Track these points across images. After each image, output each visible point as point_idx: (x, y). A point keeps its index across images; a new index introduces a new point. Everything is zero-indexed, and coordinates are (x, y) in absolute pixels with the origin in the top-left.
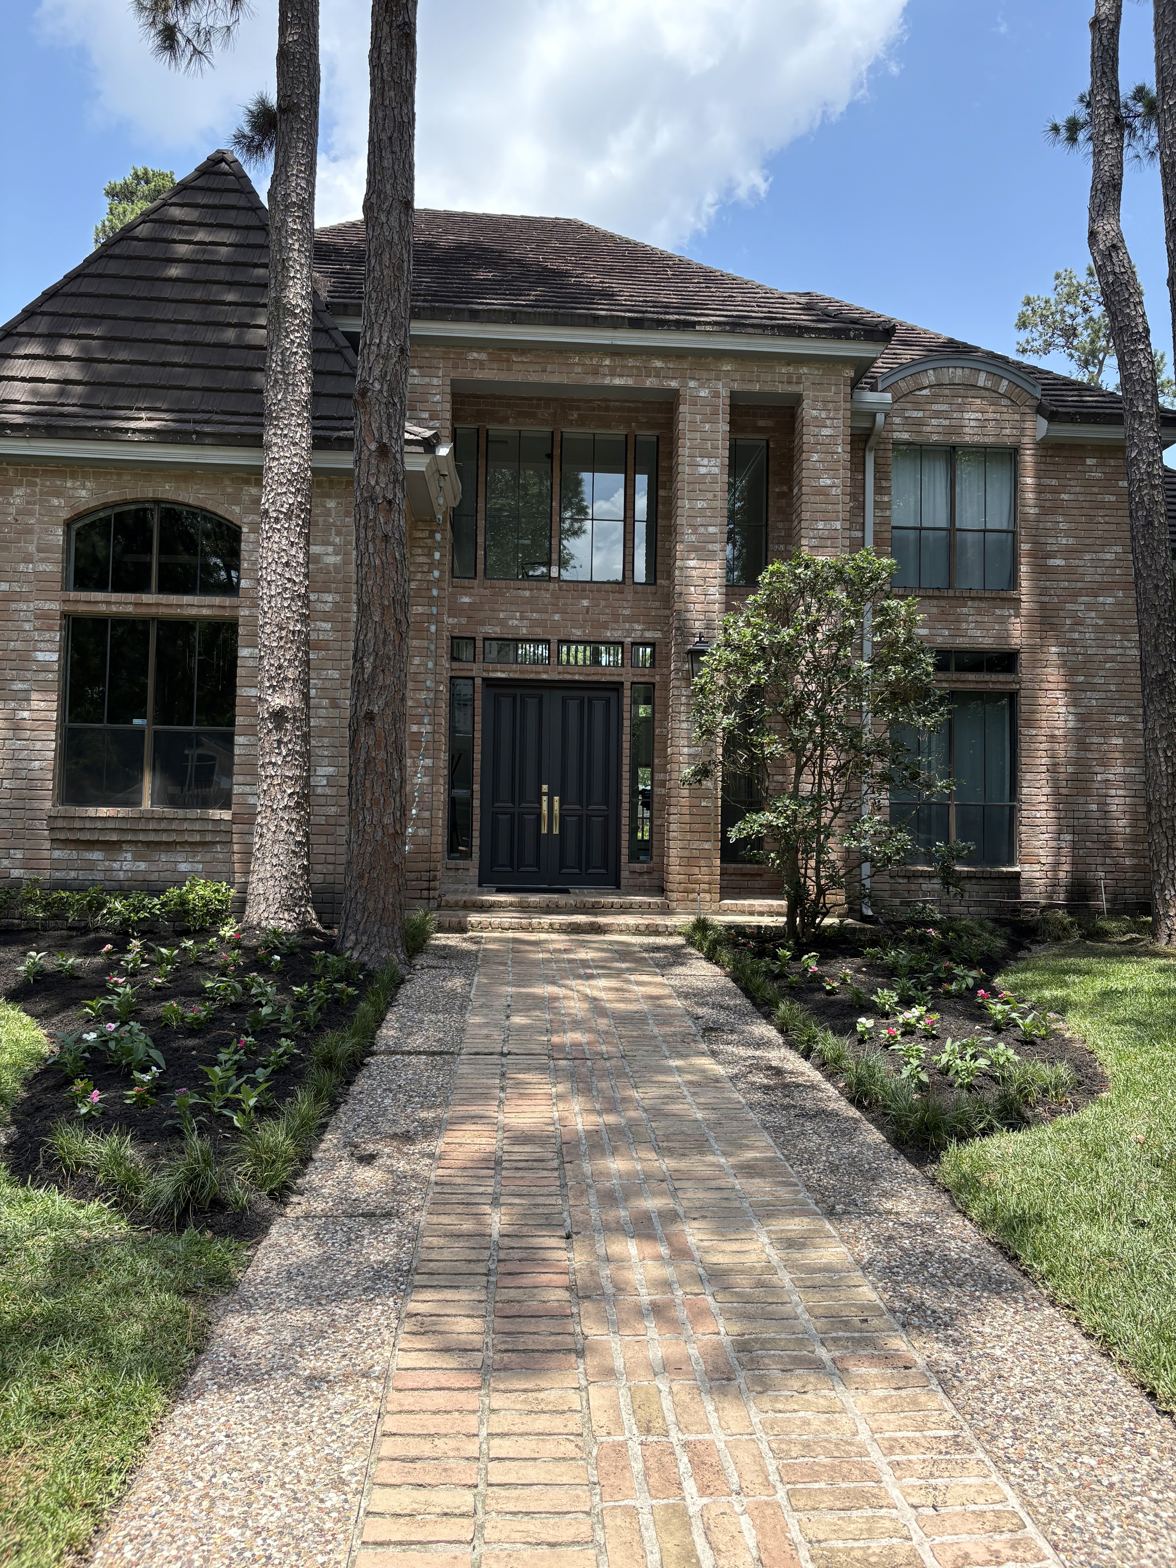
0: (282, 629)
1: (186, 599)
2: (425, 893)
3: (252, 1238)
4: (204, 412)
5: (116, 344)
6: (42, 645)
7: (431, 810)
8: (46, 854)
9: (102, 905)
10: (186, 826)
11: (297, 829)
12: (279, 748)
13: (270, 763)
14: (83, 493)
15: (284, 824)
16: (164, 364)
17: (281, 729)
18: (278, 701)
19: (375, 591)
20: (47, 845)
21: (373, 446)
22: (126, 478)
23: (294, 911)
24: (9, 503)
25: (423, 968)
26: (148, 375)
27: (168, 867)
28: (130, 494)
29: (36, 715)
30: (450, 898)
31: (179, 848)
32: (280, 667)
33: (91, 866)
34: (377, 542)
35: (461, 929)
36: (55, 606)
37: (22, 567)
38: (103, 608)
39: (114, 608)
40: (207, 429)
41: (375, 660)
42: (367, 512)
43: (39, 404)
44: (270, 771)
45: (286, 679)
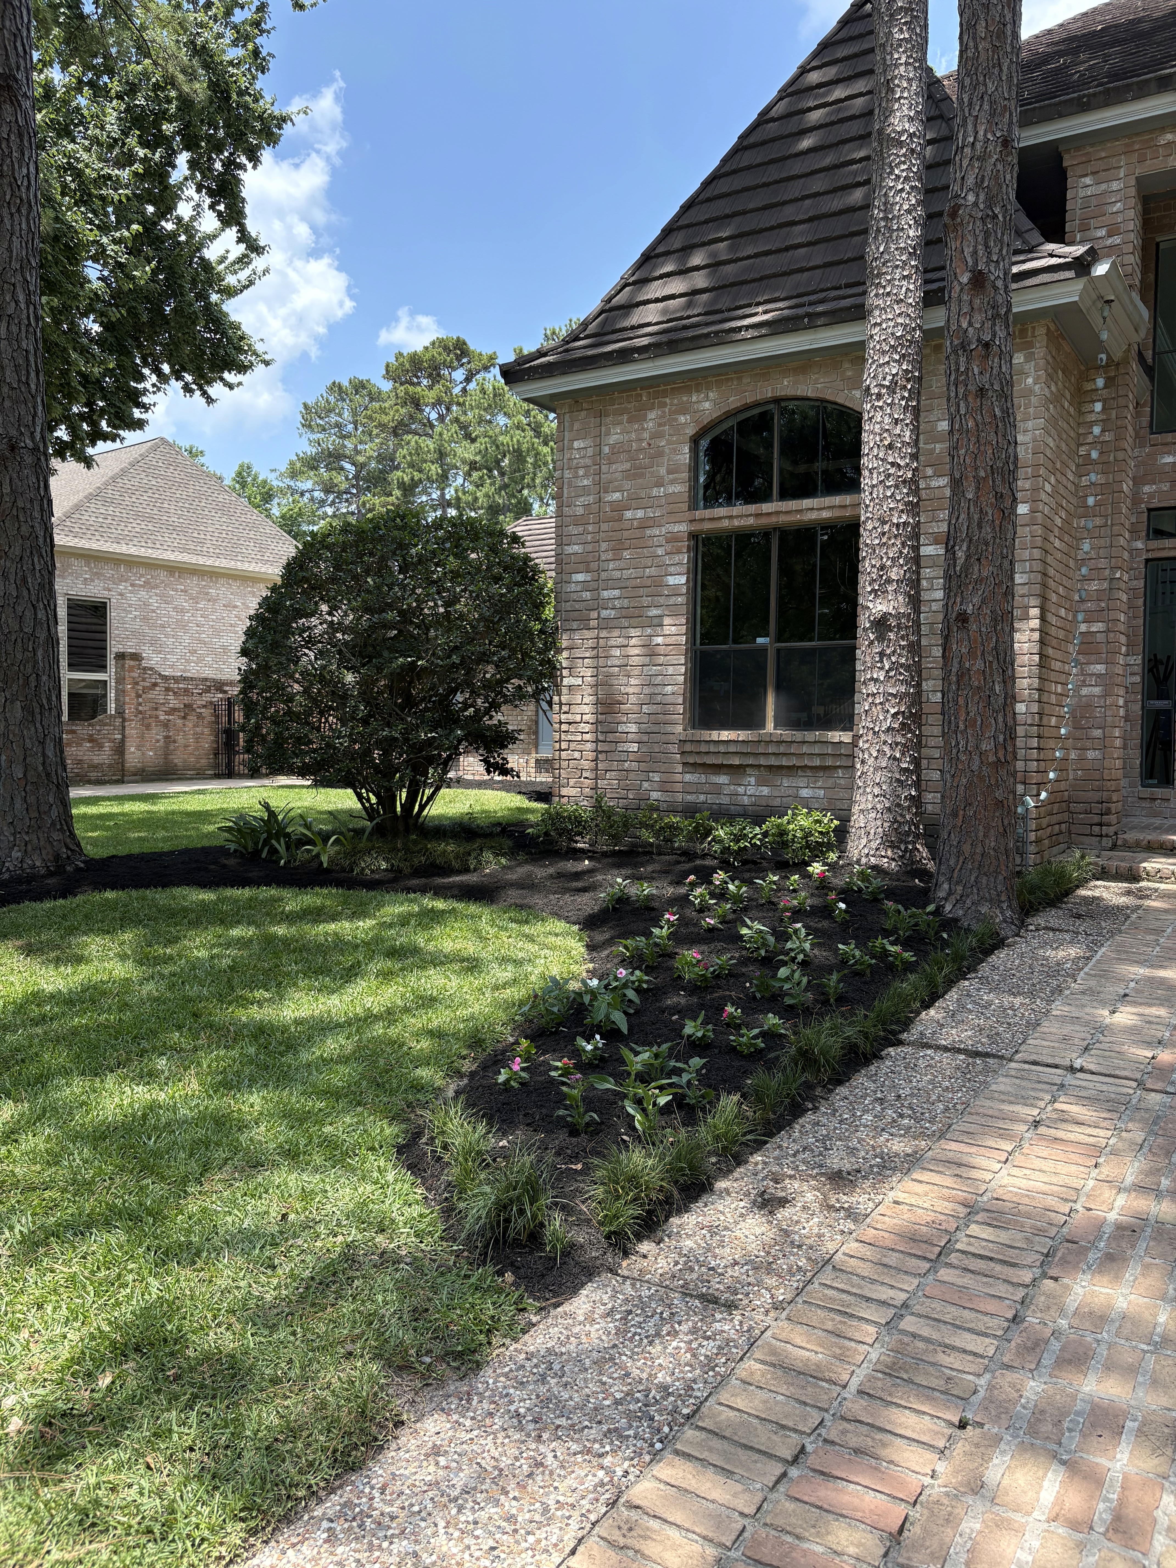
0: (884, 523)
1: (807, 503)
2: (1096, 829)
3: (556, 1294)
4: (822, 291)
5: (743, 240)
6: (672, 569)
7: (1103, 728)
8: (678, 777)
9: (708, 832)
10: (805, 749)
11: (903, 754)
12: (881, 661)
13: (872, 679)
14: (707, 405)
15: (886, 749)
16: (787, 249)
17: (883, 640)
18: (880, 607)
19: (968, 461)
20: (679, 768)
21: (965, 279)
22: (745, 380)
23: (899, 848)
24: (643, 429)
25: (1037, 930)
26: (771, 264)
27: (790, 792)
28: (750, 398)
29: (669, 640)
30: (1131, 836)
31: (800, 773)
32: (882, 567)
33: (717, 790)
34: (970, 399)
35: (1133, 876)
36: (683, 528)
37: (655, 492)
38: (725, 523)
39: (736, 523)
40: (820, 308)
41: (969, 548)
42: (957, 364)
43: (668, 321)
44: (872, 688)
45: (889, 581)
